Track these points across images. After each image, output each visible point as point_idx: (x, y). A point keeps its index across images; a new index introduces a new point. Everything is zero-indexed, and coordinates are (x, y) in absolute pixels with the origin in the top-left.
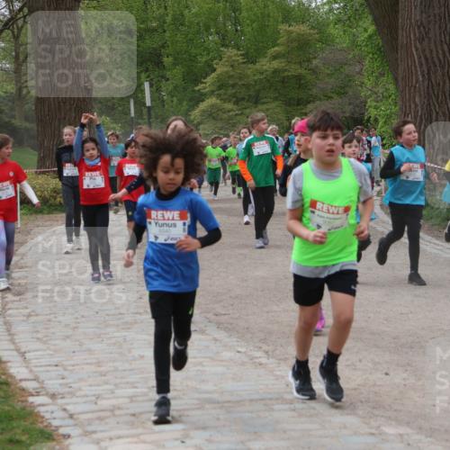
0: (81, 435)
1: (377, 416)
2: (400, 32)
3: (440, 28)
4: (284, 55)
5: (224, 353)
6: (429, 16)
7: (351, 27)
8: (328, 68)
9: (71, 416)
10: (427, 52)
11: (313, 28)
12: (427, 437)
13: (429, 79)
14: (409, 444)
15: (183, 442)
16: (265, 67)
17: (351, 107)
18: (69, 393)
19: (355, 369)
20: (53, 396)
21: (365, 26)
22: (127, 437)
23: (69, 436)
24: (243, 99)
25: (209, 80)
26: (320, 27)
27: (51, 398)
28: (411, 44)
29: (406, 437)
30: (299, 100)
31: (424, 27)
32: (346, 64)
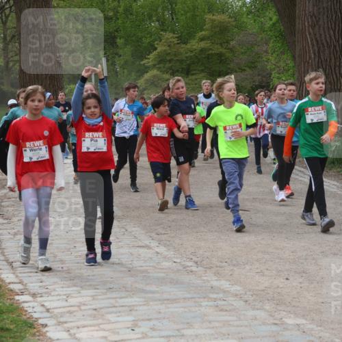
0: (55, 325)
1: (281, 310)
2: (297, 21)
3: (327, 17)
4: (209, 38)
5: (164, 263)
6: (319, 9)
7: (259, 17)
8: (242, 48)
9: (48, 310)
10: (318, 36)
11: (230, 17)
12: (317, 326)
13: (319, 57)
14: (304, 332)
15: (133, 330)
16: (194, 47)
17: (260, 77)
18: (46, 293)
19: (263, 275)
20: (34, 295)
21: (270, 15)
22: (91, 326)
23: (46, 325)
24: (178, 71)
25: (152, 56)
26: (236, 16)
27: (33, 297)
28: (305, 29)
29: (302, 326)
30: (220, 72)
31: (315, 17)
32: (256, 44)
